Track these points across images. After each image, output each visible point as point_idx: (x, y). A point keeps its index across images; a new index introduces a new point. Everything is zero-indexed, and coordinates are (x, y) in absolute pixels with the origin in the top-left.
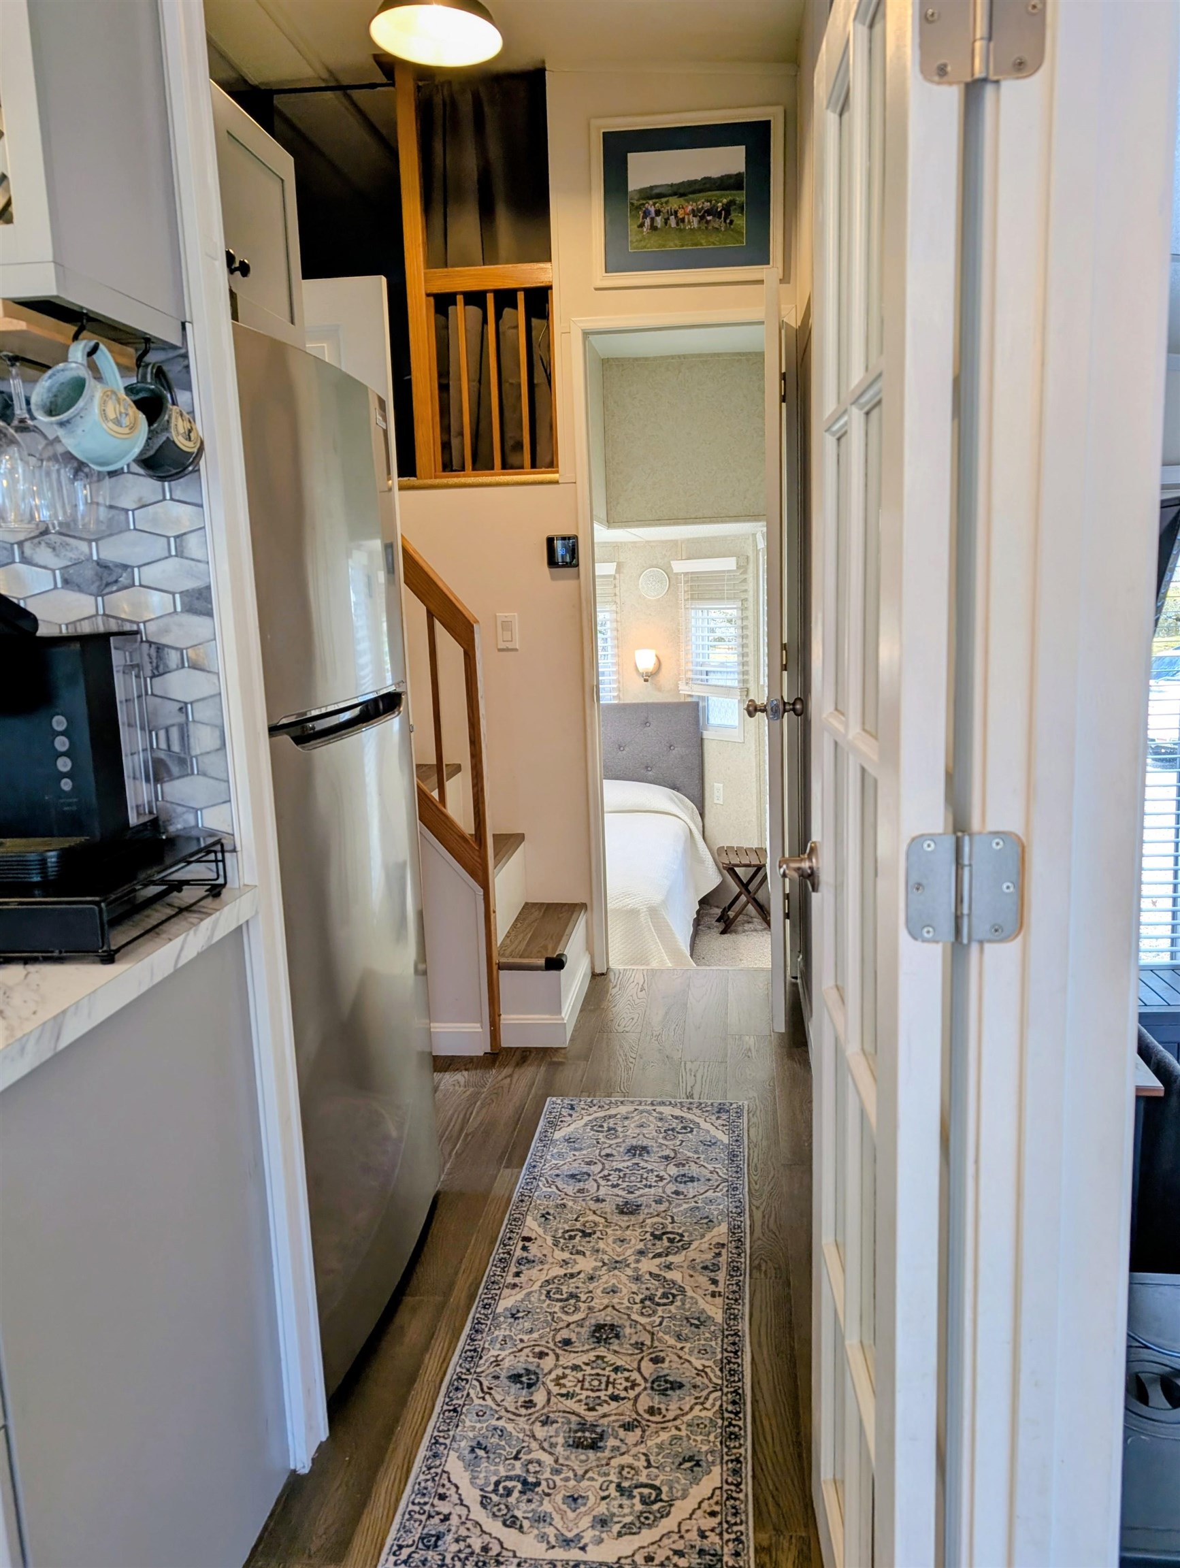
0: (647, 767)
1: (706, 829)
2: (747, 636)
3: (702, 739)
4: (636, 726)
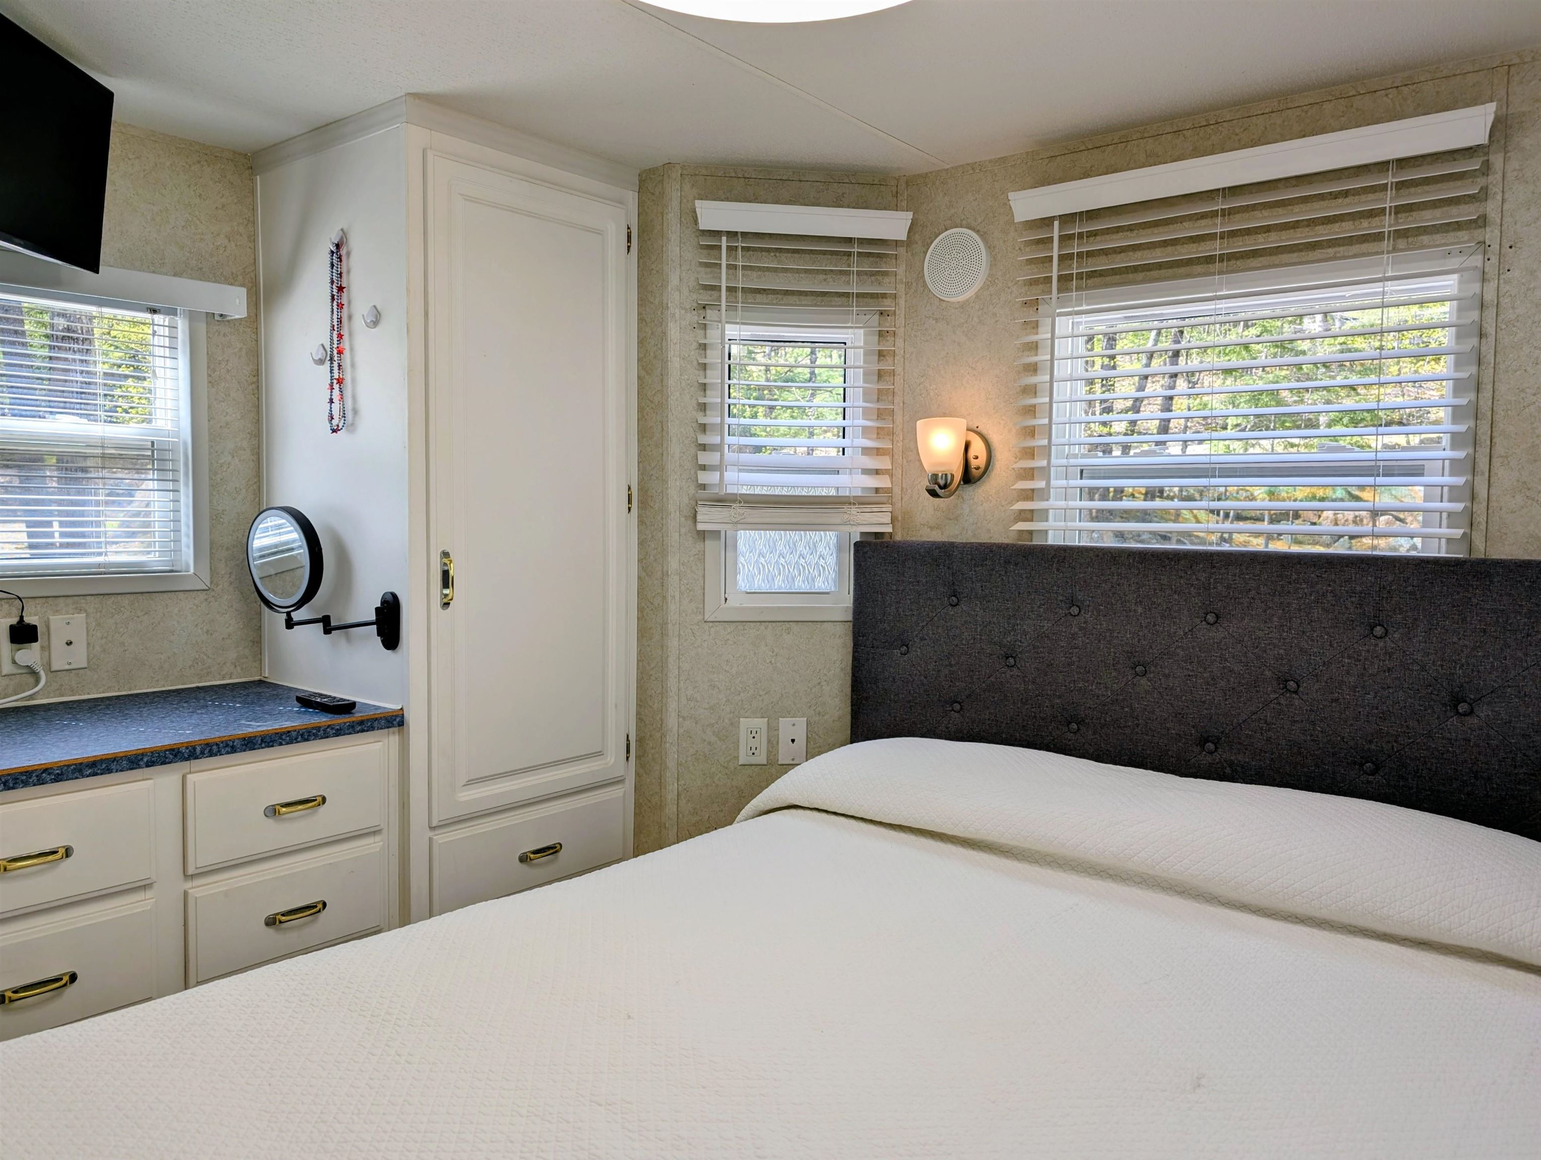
4: (1516, 639)
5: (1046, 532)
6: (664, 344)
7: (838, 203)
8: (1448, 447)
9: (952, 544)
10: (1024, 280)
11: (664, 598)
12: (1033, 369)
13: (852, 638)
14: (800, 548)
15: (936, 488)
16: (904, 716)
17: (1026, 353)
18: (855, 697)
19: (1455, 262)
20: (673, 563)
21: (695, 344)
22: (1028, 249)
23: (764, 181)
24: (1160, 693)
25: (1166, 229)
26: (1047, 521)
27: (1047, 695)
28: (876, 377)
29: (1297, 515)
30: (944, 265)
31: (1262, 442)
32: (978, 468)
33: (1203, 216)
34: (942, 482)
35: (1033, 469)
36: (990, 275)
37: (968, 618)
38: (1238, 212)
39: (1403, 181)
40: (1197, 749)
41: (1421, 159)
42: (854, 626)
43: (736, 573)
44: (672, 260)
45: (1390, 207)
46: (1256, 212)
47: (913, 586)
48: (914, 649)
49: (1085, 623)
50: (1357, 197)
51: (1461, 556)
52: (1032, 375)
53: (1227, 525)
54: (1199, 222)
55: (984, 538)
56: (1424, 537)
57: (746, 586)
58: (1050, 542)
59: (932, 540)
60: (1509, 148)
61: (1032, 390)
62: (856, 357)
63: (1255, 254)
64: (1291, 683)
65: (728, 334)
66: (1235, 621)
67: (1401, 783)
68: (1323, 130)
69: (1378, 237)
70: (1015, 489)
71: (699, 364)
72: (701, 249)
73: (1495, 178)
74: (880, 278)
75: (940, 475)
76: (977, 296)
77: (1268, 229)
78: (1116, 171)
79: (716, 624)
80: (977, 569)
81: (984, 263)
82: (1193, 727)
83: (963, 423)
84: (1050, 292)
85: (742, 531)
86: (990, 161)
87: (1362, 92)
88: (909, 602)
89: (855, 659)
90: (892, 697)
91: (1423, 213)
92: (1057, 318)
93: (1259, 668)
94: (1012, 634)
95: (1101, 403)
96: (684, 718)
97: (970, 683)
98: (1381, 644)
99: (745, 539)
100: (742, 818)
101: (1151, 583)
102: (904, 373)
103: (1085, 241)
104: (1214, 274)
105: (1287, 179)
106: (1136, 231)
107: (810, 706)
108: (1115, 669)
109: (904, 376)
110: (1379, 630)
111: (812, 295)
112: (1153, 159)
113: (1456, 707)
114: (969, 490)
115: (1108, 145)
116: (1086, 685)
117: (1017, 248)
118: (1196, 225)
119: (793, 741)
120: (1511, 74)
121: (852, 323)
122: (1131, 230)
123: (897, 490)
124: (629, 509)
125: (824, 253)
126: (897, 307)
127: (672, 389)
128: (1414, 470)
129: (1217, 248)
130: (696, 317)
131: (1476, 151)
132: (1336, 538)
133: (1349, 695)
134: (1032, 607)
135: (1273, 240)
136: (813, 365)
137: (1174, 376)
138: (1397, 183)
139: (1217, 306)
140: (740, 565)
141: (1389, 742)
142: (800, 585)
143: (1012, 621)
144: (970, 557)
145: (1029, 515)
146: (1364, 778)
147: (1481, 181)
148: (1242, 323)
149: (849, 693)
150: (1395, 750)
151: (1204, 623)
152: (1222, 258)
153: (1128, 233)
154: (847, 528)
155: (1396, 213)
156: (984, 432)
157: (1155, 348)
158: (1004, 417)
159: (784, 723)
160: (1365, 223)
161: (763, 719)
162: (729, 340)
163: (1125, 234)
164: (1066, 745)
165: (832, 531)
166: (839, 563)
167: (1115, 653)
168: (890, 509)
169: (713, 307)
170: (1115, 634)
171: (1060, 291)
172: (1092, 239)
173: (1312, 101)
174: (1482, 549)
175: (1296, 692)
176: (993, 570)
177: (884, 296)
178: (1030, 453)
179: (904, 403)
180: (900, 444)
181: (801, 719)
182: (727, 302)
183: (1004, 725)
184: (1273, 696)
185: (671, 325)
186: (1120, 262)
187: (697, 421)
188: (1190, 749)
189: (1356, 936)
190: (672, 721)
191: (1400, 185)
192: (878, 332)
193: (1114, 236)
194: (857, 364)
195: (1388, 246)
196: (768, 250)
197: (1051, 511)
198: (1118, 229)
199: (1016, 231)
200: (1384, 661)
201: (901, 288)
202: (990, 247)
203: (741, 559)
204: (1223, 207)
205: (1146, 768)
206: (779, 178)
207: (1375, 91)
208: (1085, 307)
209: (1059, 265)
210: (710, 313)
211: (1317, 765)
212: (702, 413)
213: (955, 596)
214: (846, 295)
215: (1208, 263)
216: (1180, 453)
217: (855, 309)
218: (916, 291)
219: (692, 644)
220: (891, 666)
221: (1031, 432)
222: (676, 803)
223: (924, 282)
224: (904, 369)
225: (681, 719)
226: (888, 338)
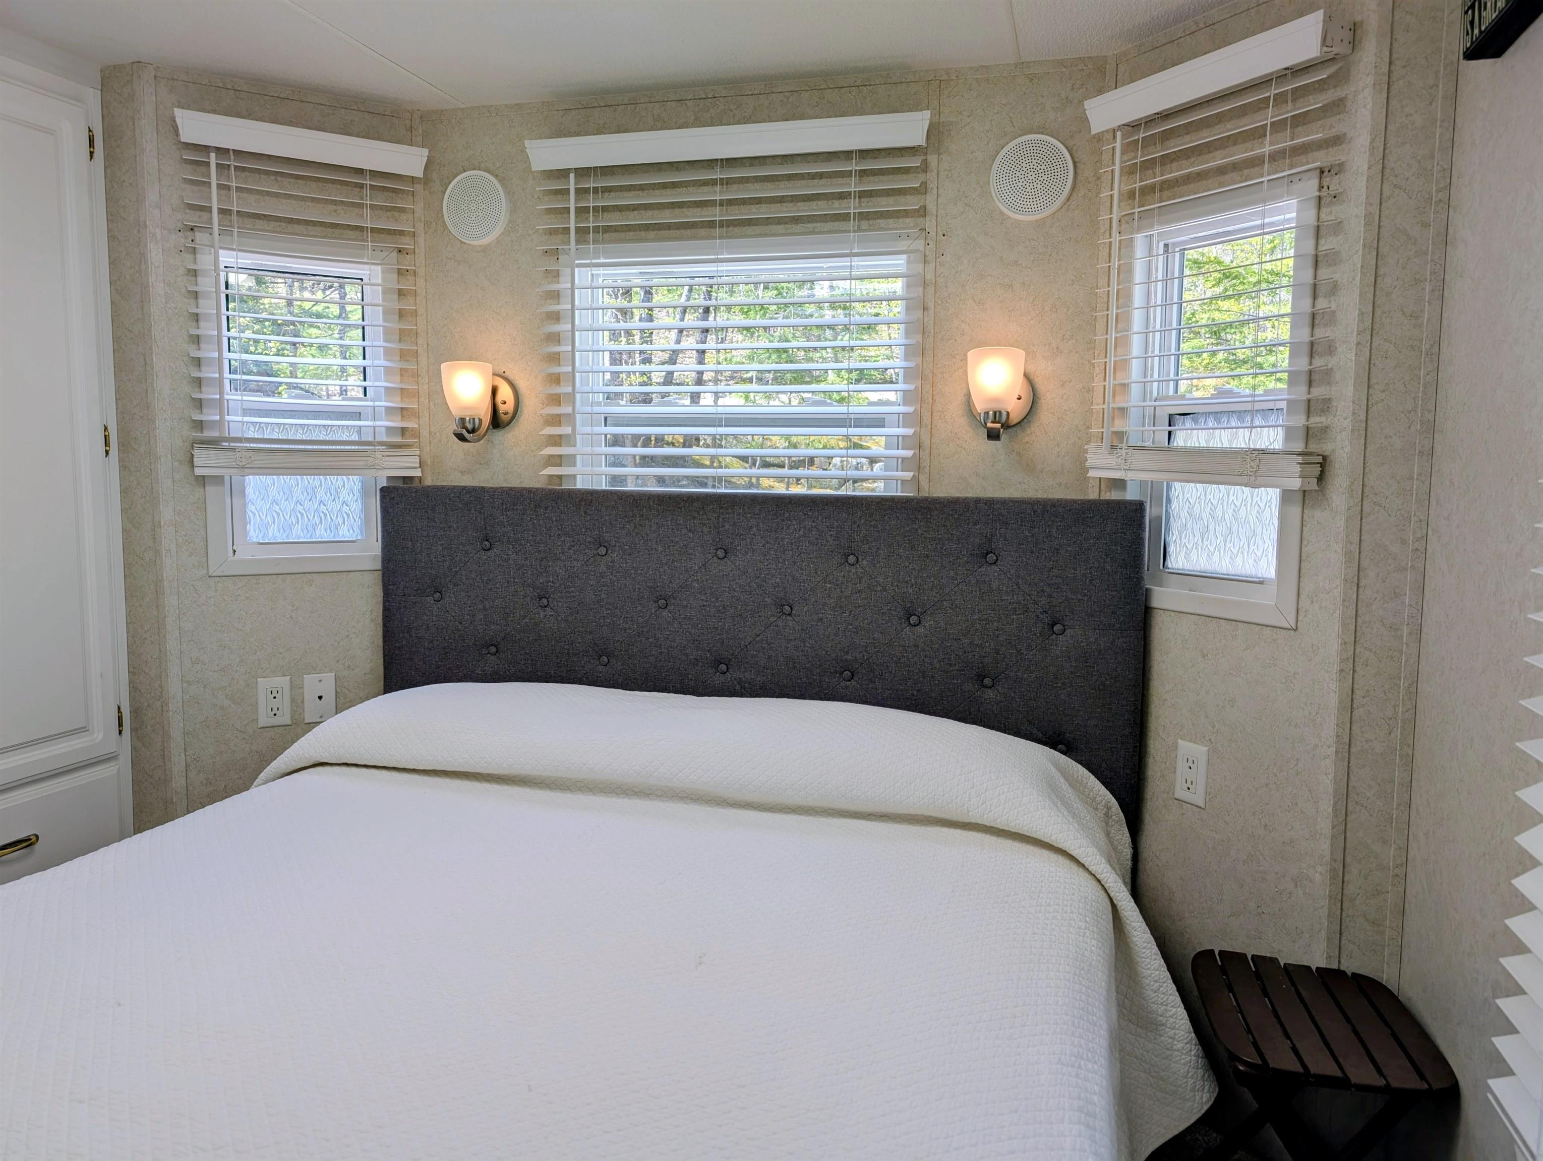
0: (981, 677)
1: (1141, 866)
2: (1337, 227)
3: (1148, 611)
4: (950, 562)
5: (574, 477)
6: (143, 267)
7: (346, 131)
8: (901, 404)
9: (483, 488)
10: (544, 229)
11: (157, 552)
12: (556, 317)
13: (381, 588)
14: (321, 494)
15: (464, 432)
16: (440, 663)
17: (549, 301)
18: (386, 647)
19: (903, 245)
20: (166, 513)
21: (183, 269)
22: (546, 199)
23: (259, 96)
24: (679, 623)
25: (673, 191)
26: (575, 466)
27: (579, 632)
28: (397, 317)
29: (811, 461)
30: (463, 207)
31: (780, 396)
32: (506, 413)
33: (705, 183)
34: (470, 426)
35: (560, 415)
36: (510, 221)
37: (501, 562)
38: (734, 183)
39: (864, 170)
40: (711, 671)
41: (877, 152)
42: (383, 574)
43: (245, 522)
44: (148, 172)
45: (855, 191)
46: (748, 185)
47: (445, 531)
48: (448, 595)
49: (611, 562)
50: (829, 180)
51: (912, 495)
52: (555, 324)
53: (755, 471)
54: (702, 188)
55: (515, 483)
56: (885, 479)
57: (257, 537)
58: (579, 486)
59: (463, 484)
60: (941, 151)
61: (554, 338)
62: (375, 294)
63: (749, 222)
64: (786, 607)
65: (222, 261)
66: (740, 556)
67: (870, 686)
68: (802, 117)
69: (845, 217)
70: (543, 435)
71: (189, 291)
72: (186, 163)
73: (931, 176)
74: (396, 214)
75: (468, 419)
76: (498, 241)
77: (759, 201)
78: (626, 131)
79: (223, 578)
80: (508, 513)
81: (504, 209)
82: (708, 651)
83: (489, 367)
84: (569, 243)
85: (251, 477)
86: (506, 106)
87: (831, 86)
88: (441, 548)
89: (386, 609)
90: (426, 644)
91: (880, 199)
92: (576, 269)
93: (761, 595)
94: (544, 575)
95: (640, 353)
96: (189, 683)
97: (505, 626)
98: (854, 570)
99: (254, 483)
100: (261, 782)
101: (669, 522)
102: (427, 314)
103: (600, 196)
104: (715, 238)
105: (773, 157)
106: (647, 191)
107: (338, 661)
108: (640, 604)
109: (427, 318)
110: (852, 559)
111: (321, 226)
112: (660, 124)
113: (908, 619)
114: (499, 436)
115: (619, 105)
116: (615, 619)
117: (536, 197)
118: (700, 191)
119: (320, 698)
120: (942, 88)
121: (368, 258)
122: (643, 190)
123: (425, 433)
124: (107, 452)
125: (334, 182)
126: (416, 245)
127: (156, 318)
128: (878, 422)
129: (716, 215)
130: (183, 240)
131: (917, 150)
132: (842, 482)
133: (830, 614)
134: (562, 549)
135: (762, 212)
136: (342, 301)
137: (706, 331)
138: (860, 171)
139: (719, 269)
140: (251, 514)
141: (861, 652)
142: (322, 534)
143: (544, 563)
144: (500, 501)
145: (558, 461)
146: (843, 684)
147: (922, 177)
148: (762, 285)
149: (381, 644)
150: (865, 658)
151: (715, 558)
152: (722, 224)
153: (640, 192)
154: (373, 472)
155: (860, 197)
156: (511, 378)
157: (688, 304)
158: (529, 364)
159: (309, 680)
160: (836, 204)
161: (284, 678)
162: (226, 267)
163: (636, 192)
164: (597, 677)
165: (355, 475)
166: (366, 509)
167: (640, 589)
168: (418, 453)
169: (203, 229)
170: (639, 572)
171: (578, 242)
172: (606, 194)
173: (792, 89)
174: (927, 489)
175: (790, 615)
176: (524, 514)
177: (401, 233)
178: (556, 400)
179: (428, 344)
180: (426, 387)
181: (329, 674)
182: (219, 225)
183: (539, 663)
184: (772, 619)
185: (151, 246)
186: (634, 219)
187: (189, 355)
188: (706, 671)
189: (834, 817)
190: (174, 687)
191: (863, 173)
192: (397, 271)
193: (626, 194)
194: (376, 302)
195: (853, 226)
196: (268, 173)
197: (578, 456)
198: (631, 188)
199: (534, 179)
200: (856, 584)
201: (420, 227)
202: (509, 193)
203: (251, 507)
204: (722, 177)
205: (669, 692)
206: (276, 95)
207: (842, 88)
208: (602, 261)
209: (576, 217)
210: (199, 236)
211: (807, 677)
212: (195, 346)
213: (487, 540)
214: (360, 229)
215: (710, 227)
216: (713, 404)
217: (370, 244)
218: (435, 231)
219: (195, 601)
220: (424, 614)
221: (556, 379)
222: (184, 774)
223: (444, 222)
224: (426, 310)
225: (185, 685)
226: (408, 277)
